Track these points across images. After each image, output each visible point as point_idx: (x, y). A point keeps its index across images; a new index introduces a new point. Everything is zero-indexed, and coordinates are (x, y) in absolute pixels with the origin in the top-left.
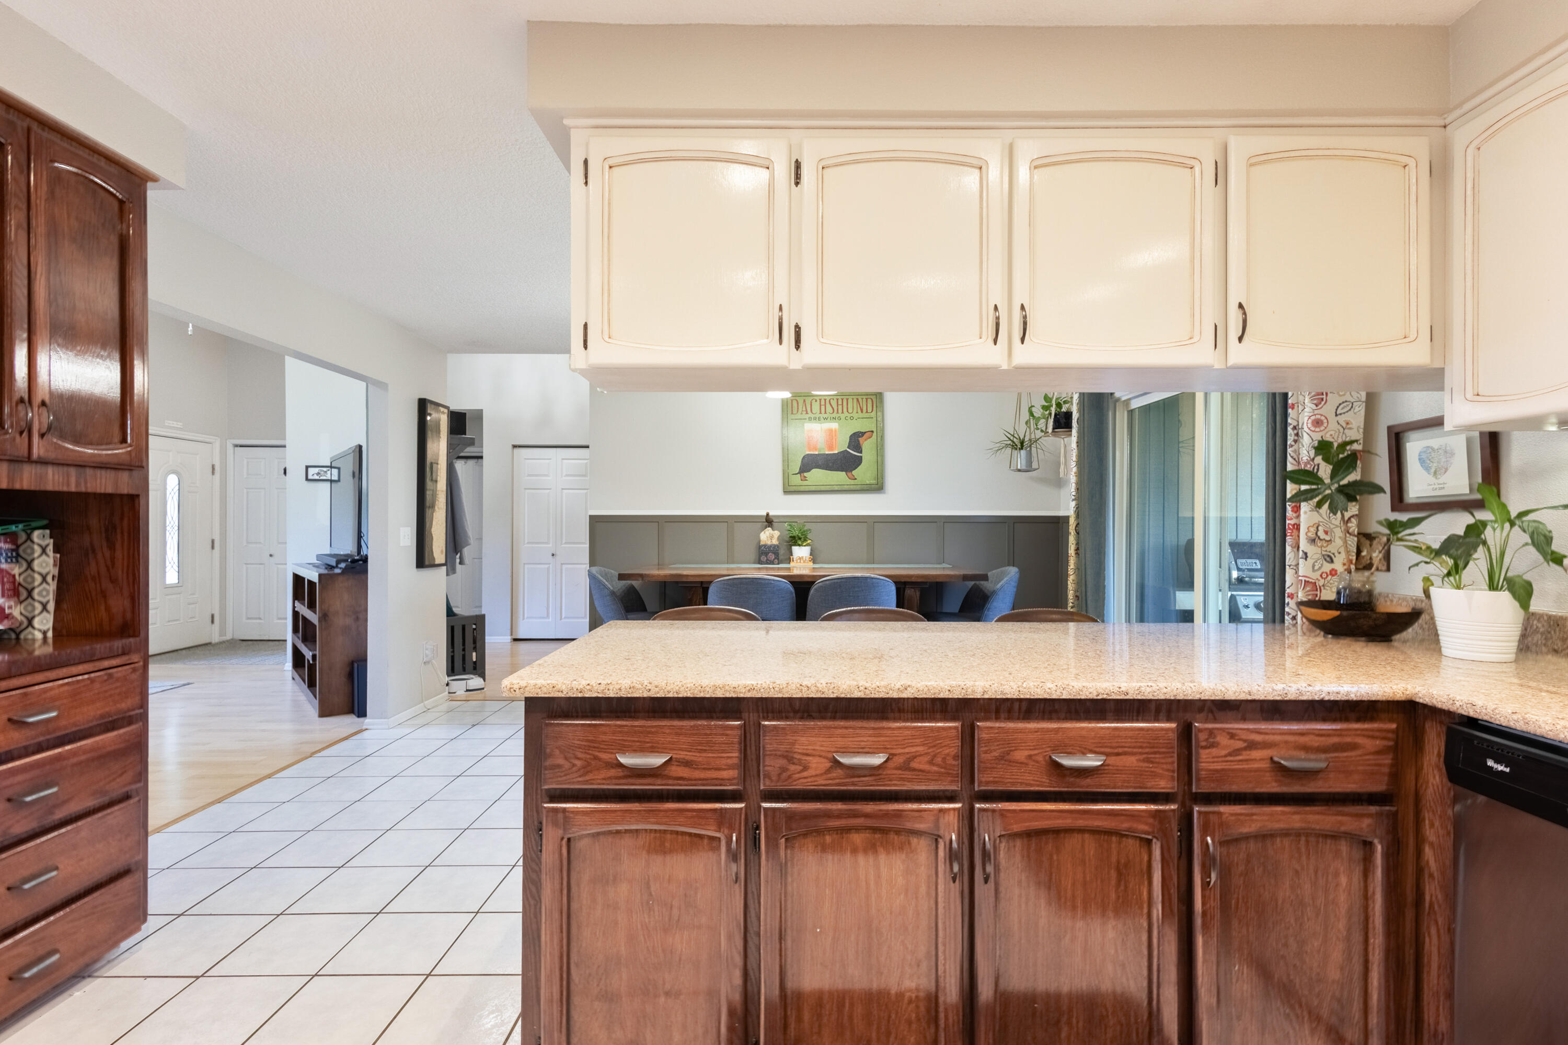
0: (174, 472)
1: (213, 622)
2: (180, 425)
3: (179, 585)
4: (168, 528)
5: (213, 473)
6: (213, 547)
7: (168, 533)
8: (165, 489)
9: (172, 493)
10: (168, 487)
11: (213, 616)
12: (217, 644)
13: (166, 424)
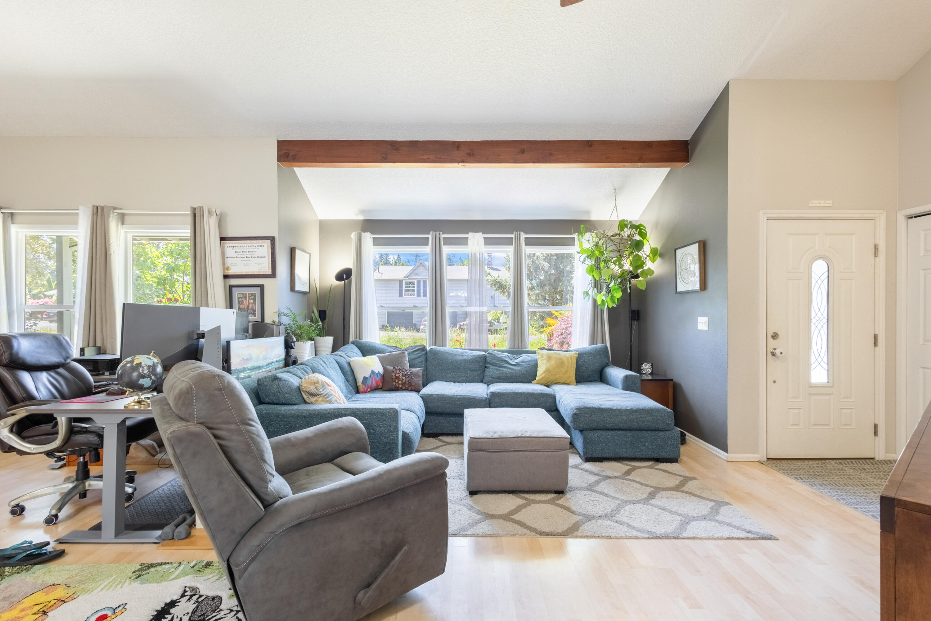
0: (821, 258)
1: (876, 434)
2: (828, 203)
3: (828, 385)
4: (814, 321)
5: (876, 255)
6: (876, 344)
7: (813, 327)
8: (810, 277)
9: (820, 282)
10: (813, 275)
11: (876, 426)
12: (880, 462)
13: (811, 205)
